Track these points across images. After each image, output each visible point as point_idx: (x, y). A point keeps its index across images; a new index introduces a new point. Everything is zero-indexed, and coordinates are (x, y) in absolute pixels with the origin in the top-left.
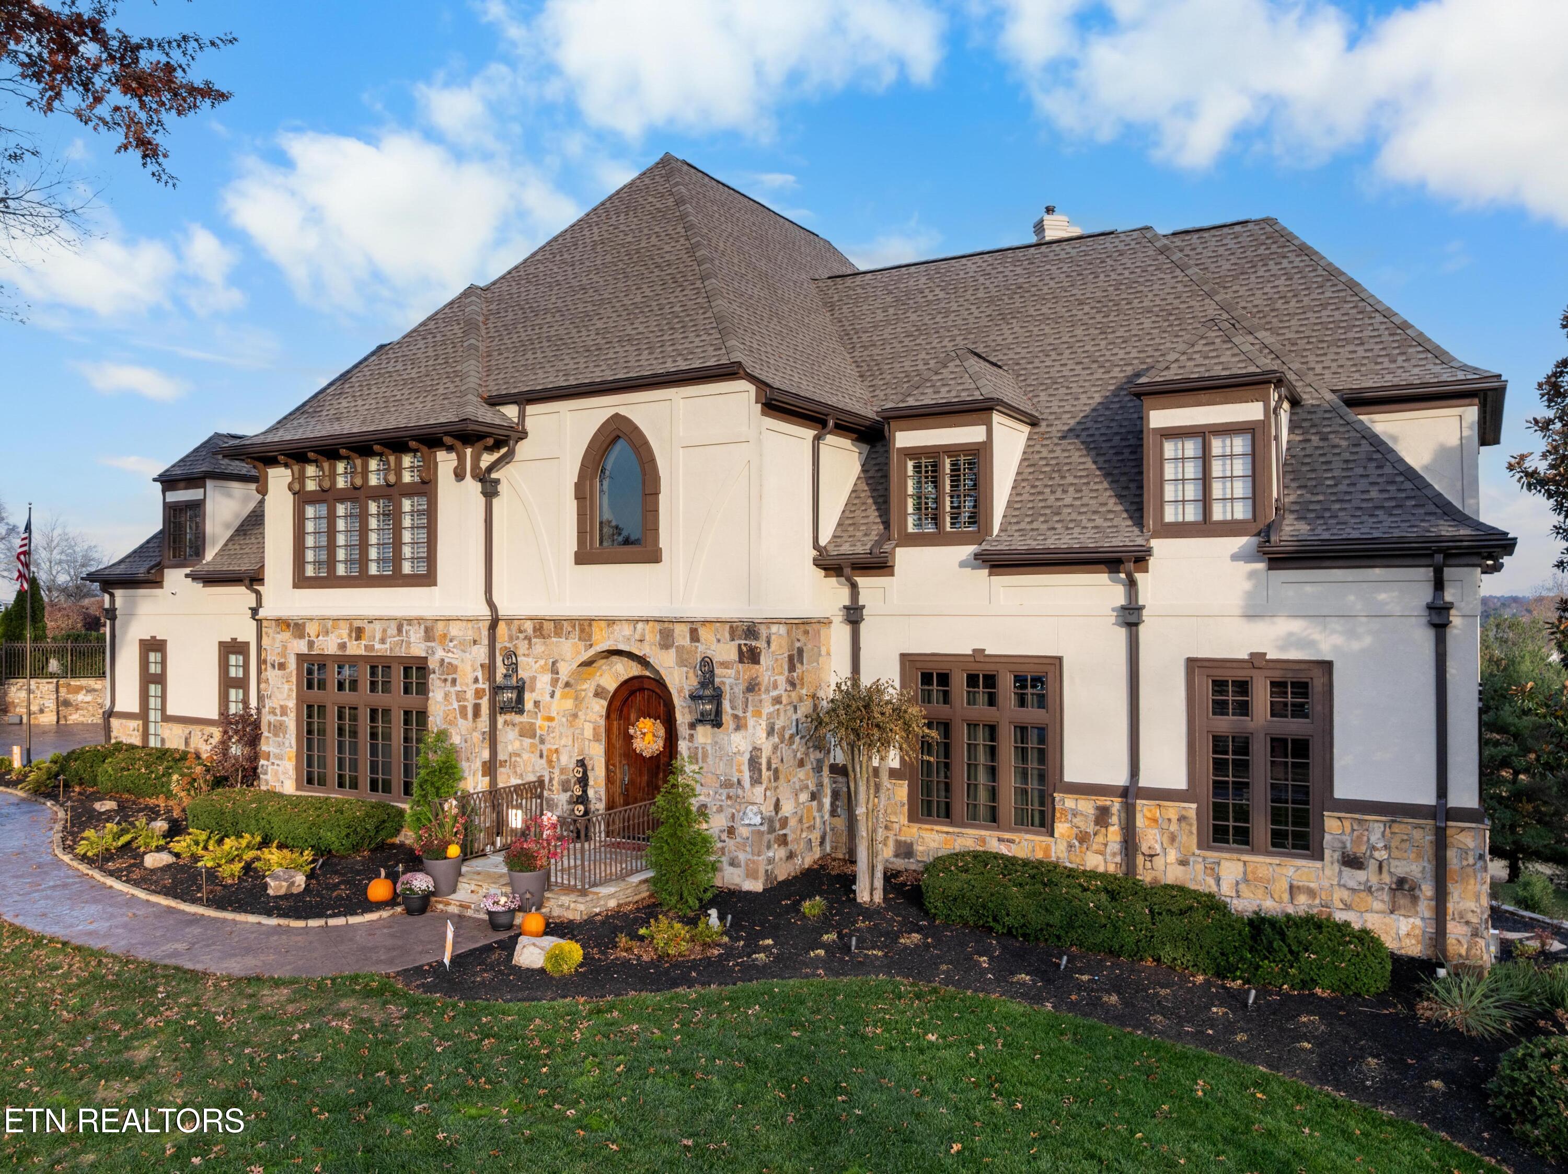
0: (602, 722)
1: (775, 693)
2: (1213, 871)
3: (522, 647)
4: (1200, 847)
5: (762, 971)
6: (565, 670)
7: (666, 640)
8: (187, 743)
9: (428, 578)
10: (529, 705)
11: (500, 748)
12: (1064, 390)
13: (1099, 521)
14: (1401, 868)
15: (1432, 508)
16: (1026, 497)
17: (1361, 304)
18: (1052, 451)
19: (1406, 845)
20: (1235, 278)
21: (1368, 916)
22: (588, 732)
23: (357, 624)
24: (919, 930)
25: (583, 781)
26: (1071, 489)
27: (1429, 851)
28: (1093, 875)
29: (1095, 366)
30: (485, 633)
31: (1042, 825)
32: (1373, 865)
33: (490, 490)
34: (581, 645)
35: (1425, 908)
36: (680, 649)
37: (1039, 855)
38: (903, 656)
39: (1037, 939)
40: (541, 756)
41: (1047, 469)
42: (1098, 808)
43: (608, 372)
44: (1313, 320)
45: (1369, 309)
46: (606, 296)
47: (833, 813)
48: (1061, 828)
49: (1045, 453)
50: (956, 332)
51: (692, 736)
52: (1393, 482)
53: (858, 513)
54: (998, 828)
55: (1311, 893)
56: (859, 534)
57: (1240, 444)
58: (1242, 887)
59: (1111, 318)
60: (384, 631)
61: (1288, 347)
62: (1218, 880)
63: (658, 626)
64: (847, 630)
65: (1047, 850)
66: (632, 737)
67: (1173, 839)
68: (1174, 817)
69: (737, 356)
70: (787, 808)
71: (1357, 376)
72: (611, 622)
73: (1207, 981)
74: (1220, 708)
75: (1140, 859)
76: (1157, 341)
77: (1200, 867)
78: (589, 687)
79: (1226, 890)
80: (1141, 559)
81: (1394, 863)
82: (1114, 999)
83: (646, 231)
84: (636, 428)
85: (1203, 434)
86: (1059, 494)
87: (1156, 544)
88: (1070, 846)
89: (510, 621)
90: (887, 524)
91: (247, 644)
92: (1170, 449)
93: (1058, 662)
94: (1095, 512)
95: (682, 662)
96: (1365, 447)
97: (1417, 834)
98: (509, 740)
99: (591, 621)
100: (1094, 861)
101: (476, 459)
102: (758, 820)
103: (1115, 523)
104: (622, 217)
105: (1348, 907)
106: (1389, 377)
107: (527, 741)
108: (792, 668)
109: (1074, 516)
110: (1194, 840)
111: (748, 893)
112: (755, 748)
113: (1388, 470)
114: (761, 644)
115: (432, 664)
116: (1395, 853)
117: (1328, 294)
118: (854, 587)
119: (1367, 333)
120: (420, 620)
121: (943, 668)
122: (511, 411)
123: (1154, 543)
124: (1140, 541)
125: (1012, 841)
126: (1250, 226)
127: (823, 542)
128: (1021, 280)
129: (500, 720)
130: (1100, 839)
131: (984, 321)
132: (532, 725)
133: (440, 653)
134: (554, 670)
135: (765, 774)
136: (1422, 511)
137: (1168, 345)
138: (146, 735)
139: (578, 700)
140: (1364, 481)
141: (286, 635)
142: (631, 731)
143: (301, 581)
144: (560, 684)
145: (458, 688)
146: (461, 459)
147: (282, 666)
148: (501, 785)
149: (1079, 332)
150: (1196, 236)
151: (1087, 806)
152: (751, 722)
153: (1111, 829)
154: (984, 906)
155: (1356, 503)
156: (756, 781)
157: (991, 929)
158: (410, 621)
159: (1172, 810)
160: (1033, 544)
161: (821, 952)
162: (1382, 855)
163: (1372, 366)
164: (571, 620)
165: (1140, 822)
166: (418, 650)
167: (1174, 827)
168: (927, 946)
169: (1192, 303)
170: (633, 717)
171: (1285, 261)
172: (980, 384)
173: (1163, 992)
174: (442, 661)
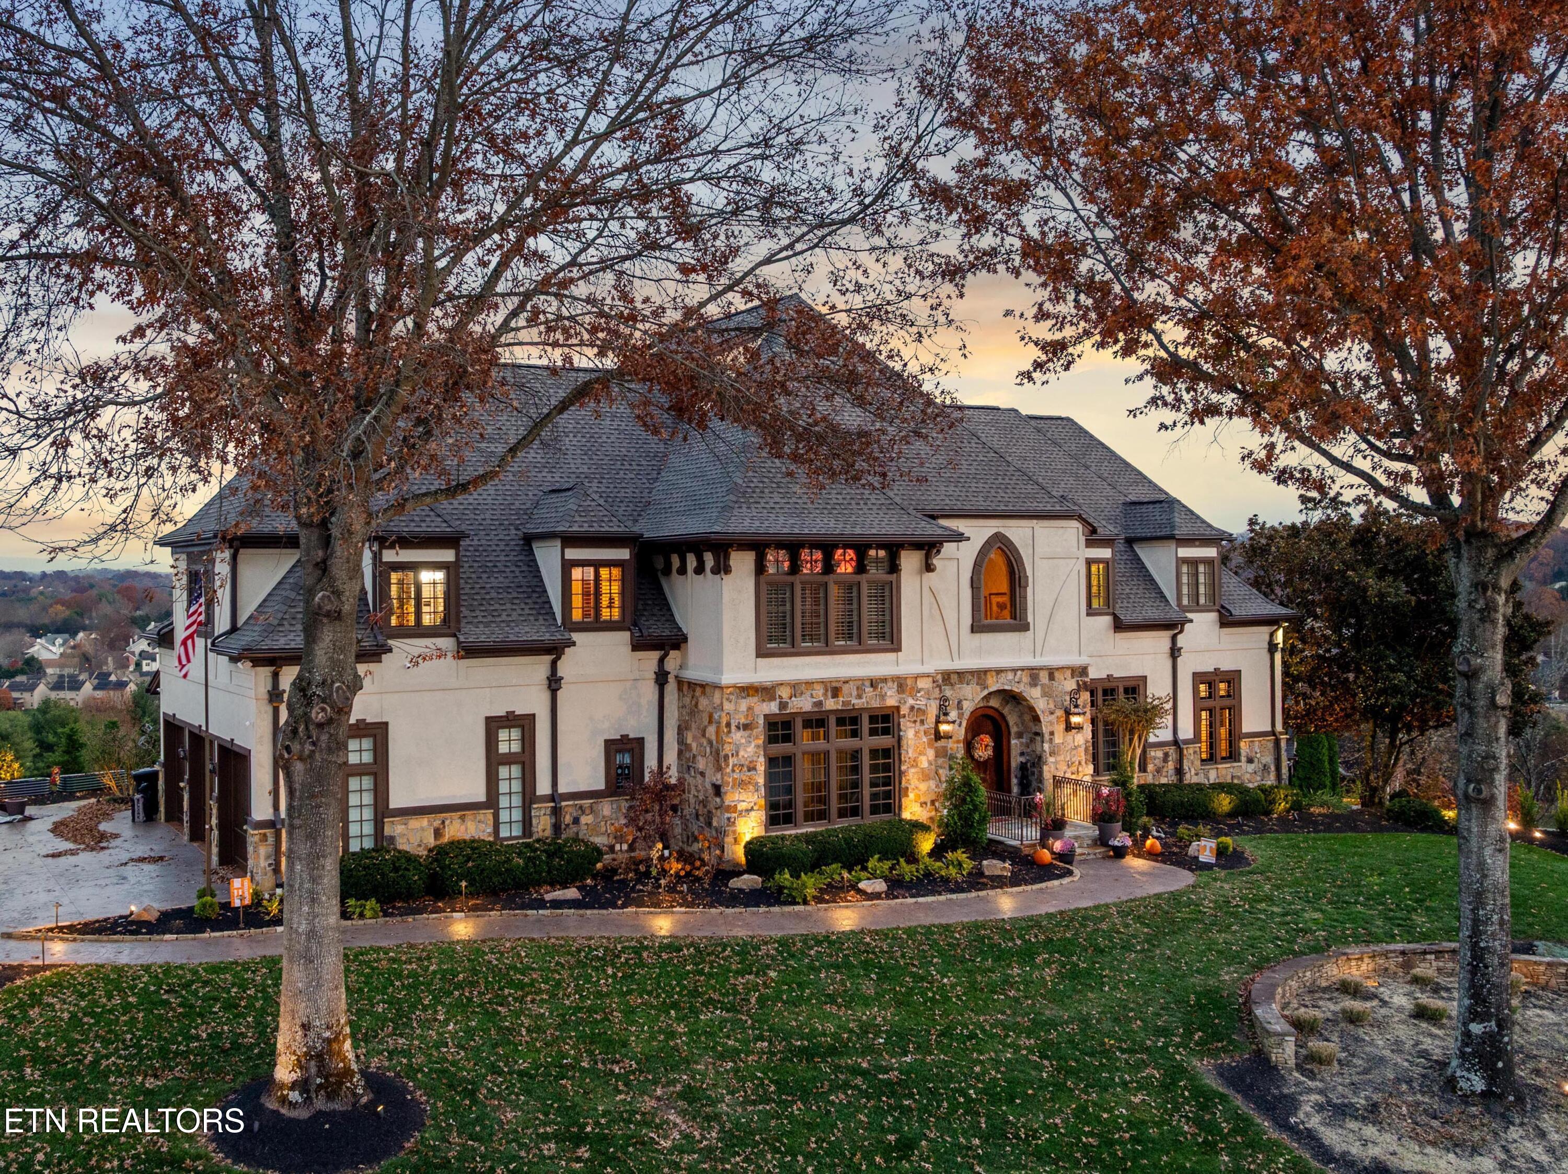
2: (1207, 775)
4: (1201, 765)
7: (1035, 681)
14: (1264, 760)
19: (1266, 749)
23: (832, 685)
27: (1272, 751)
32: (1256, 761)
34: (978, 688)
35: (1272, 776)
36: (1043, 686)
42: (1163, 754)
43: (989, 503)
55: (1238, 778)
60: (860, 689)
62: (1208, 779)
63: (1032, 672)
67: (1192, 763)
68: (1192, 752)
72: (999, 671)
77: (1203, 775)
81: (1262, 757)
84: (1011, 543)
85: (1197, 561)
88: (1154, 776)
91: (532, 716)
92: (1183, 568)
93: (1144, 677)
95: (1045, 694)
97: (1268, 744)
99: (986, 672)
100: (1164, 781)
115: (904, 710)
116: (1262, 754)
120: (893, 678)
124: (1184, 615)
130: (1166, 769)
132: (944, 748)
133: (910, 702)
134: (959, 707)
141: (753, 701)
142: (973, 745)
143: (761, 653)
144: (965, 716)
147: (746, 727)
151: (1159, 754)
153: (1170, 763)
159: (1191, 749)
160: (1140, 616)
162: (1259, 755)
164: (972, 673)
166: (895, 701)
167: (1192, 757)
170: (970, 735)
174: (912, 708)
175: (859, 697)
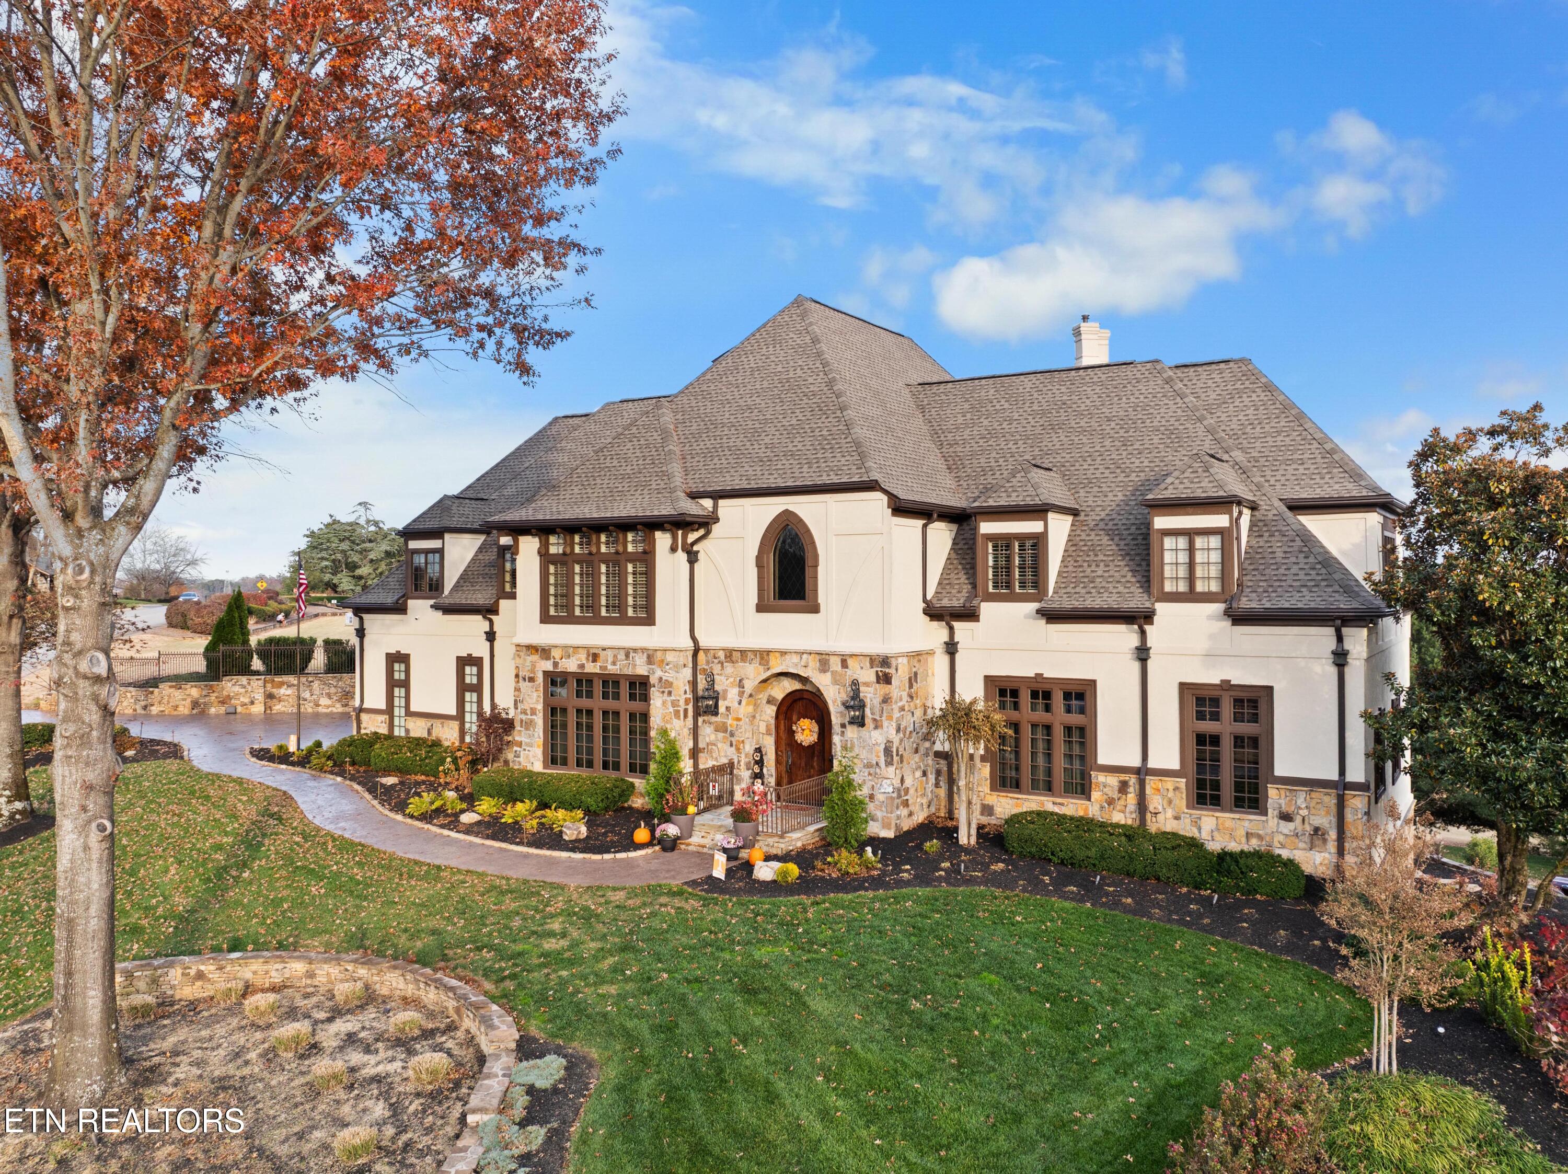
0: (773, 722)
1: (900, 704)
2: (1196, 823)
3: (717, 669)
4: (1188, 807)
5: (908, 883)
6: (749, 686)
7: (824, 666)
8: (429, 732)
9: (650, 620)
10: (722, 709)
11: (700, 739)
12: (1096, 489)
13: (1121, 589)
14: (1317, 821)
15: (1337, 588)
16: (1071, 569)
17: (1304, 433)
18: (1089, 535)
19: (1319, 806)
20: (1219, 406)
21: (1295, 852)
22: (763, 729)
23: (592, 651)
24: (1003, 861)
25: (760, 763)
26: (1102, 564)
27: (1334, 810)
28: (1117, 826)
29: (1118, 471)
30: (690, 659)
31: (1083, 793)
32: (1298, 819)
33: (693, 558)
34: (761, 668)
35: (1332, 846)
36: (834, 673)
37: (1081, 813)
38: (986, 677)
39: (1080, 866)
40: (731, 745)
41: (1085, 548)
42: (1121, 782)
43: (779, 480)
44: (1271, 444)
45: (1309, 437)
46: (768, 417)
47: (937, 785)
48: (1095, 795)
49: (1083, 537)
50: (1018, 437)
51: (843, 733)
52: (1314, 569)
53: (952, 575)
54: (1053, 795)
55: (1260, 837)
56: (954, 591)
57: (1215, 541)
58: (1215, 834)
59: (1130, 434)
60: (615, 656)
61: (1253, 463)
62: (1200, 829)
63: (818, 657)
64: (946, 659)
65: (1086, 810)
66: (794, 732)
67: (1170, 802)
68: (1171, 788)
69: (875, 475)
70: (908, 782)
71: (1297, 488)
72: (783, 653)
73: (1189, 892)
74: (1201, 716)
75: (1148, 816)
76: (1163, 454)
77: (1188, 821)
78: (763, 697)
79: (1205, 835)
80: (1148, 617)
81: (1312, 817)
82: (1129, 900)
83: (792, 363)
84: (801, 520)
85: (1191, 534)
86: (1093, 568)
87: (1160, 607)
88: (1102, 807)
89: (707, 651)
90: (974, 586)
91: (481, 658)
92: (1168, 542)
93: (1094, 682)
94: (1118, 582)
96: (1298, 543)
97: (1326, 799)
98: (707, 733)
99: (768, 652)
100: (1118, 817)
101: (685, 538)
102: (890, 790)
103: (1132, 589)
104: (771, 348)
105: (1283, 846)
106: (1318, 491)
107: (721, 735)
108: (911, 686)
109: (1104, 584)
110: (1184, 802)
111: (884, 839)
112: (888, 741)
113: (1311, 560)
114: (892, 671)
115: (653, 680)
116: (1313, 811)
117: (1283, 424)
118: (951, 629)
119: (1307, 456)
120: (643, 650)
121: (1014, 686)
122: (708, 503)
123: (1158, 606)
124: (1148, 605)
125: (1062, 804)
126: (1231, 364)
127: (929, 597)
128: (1065, 398)
129: (700, 720)
130: (1122, 802)
131: (1038, 430)
132: (724, 723)
133: (659, 673)
134: (741, 684)
135: (896, 758)
136: (1330, 590)
137: (1170, 458)
138: (391, 726)
139: (756, 706)
140: (1295, 567)
141: (535, 657)
142: (794, 728)
143: (546, 618)
144: (746, 695)
145: (673, 698)
146: (675, 538)
147: (531, 680)
148: (701, 766)
149: (1107, 443)
150: (1192, 369)
151: (1113, 781)
152: (885, 724)
153: (1129, 796)
154: (1045, 845)
155: (1289, 582)
156: (889, 763)
157: (1050, 860)
158: (635, 650)
159: (1170, 783)
160: (1076, 604)
161: (943, 873)
162: (1304, 812)
163: (1308, 481)
164: (755, 652)
165: (1148, 791)
166: (642, 670)
167: (1171, 794)
168: (1009, 871)
169: (1188, 426)
170: (794, 718)
171: (1254, 395)
172: (1039, 491)
173: (1160, 897)
174: (661, 679)
175: (614, 663)
